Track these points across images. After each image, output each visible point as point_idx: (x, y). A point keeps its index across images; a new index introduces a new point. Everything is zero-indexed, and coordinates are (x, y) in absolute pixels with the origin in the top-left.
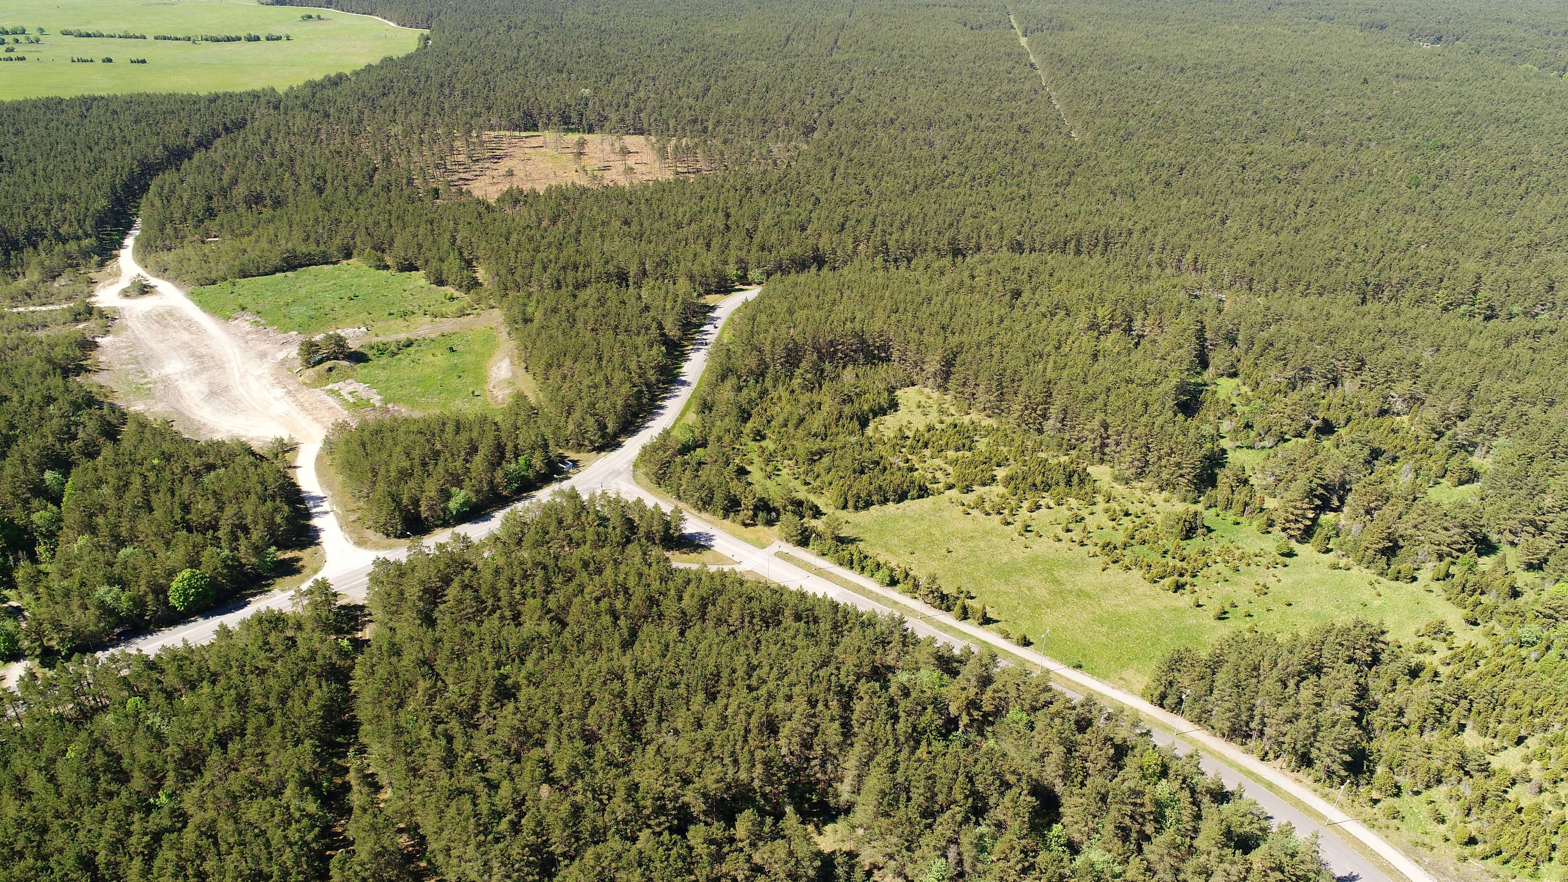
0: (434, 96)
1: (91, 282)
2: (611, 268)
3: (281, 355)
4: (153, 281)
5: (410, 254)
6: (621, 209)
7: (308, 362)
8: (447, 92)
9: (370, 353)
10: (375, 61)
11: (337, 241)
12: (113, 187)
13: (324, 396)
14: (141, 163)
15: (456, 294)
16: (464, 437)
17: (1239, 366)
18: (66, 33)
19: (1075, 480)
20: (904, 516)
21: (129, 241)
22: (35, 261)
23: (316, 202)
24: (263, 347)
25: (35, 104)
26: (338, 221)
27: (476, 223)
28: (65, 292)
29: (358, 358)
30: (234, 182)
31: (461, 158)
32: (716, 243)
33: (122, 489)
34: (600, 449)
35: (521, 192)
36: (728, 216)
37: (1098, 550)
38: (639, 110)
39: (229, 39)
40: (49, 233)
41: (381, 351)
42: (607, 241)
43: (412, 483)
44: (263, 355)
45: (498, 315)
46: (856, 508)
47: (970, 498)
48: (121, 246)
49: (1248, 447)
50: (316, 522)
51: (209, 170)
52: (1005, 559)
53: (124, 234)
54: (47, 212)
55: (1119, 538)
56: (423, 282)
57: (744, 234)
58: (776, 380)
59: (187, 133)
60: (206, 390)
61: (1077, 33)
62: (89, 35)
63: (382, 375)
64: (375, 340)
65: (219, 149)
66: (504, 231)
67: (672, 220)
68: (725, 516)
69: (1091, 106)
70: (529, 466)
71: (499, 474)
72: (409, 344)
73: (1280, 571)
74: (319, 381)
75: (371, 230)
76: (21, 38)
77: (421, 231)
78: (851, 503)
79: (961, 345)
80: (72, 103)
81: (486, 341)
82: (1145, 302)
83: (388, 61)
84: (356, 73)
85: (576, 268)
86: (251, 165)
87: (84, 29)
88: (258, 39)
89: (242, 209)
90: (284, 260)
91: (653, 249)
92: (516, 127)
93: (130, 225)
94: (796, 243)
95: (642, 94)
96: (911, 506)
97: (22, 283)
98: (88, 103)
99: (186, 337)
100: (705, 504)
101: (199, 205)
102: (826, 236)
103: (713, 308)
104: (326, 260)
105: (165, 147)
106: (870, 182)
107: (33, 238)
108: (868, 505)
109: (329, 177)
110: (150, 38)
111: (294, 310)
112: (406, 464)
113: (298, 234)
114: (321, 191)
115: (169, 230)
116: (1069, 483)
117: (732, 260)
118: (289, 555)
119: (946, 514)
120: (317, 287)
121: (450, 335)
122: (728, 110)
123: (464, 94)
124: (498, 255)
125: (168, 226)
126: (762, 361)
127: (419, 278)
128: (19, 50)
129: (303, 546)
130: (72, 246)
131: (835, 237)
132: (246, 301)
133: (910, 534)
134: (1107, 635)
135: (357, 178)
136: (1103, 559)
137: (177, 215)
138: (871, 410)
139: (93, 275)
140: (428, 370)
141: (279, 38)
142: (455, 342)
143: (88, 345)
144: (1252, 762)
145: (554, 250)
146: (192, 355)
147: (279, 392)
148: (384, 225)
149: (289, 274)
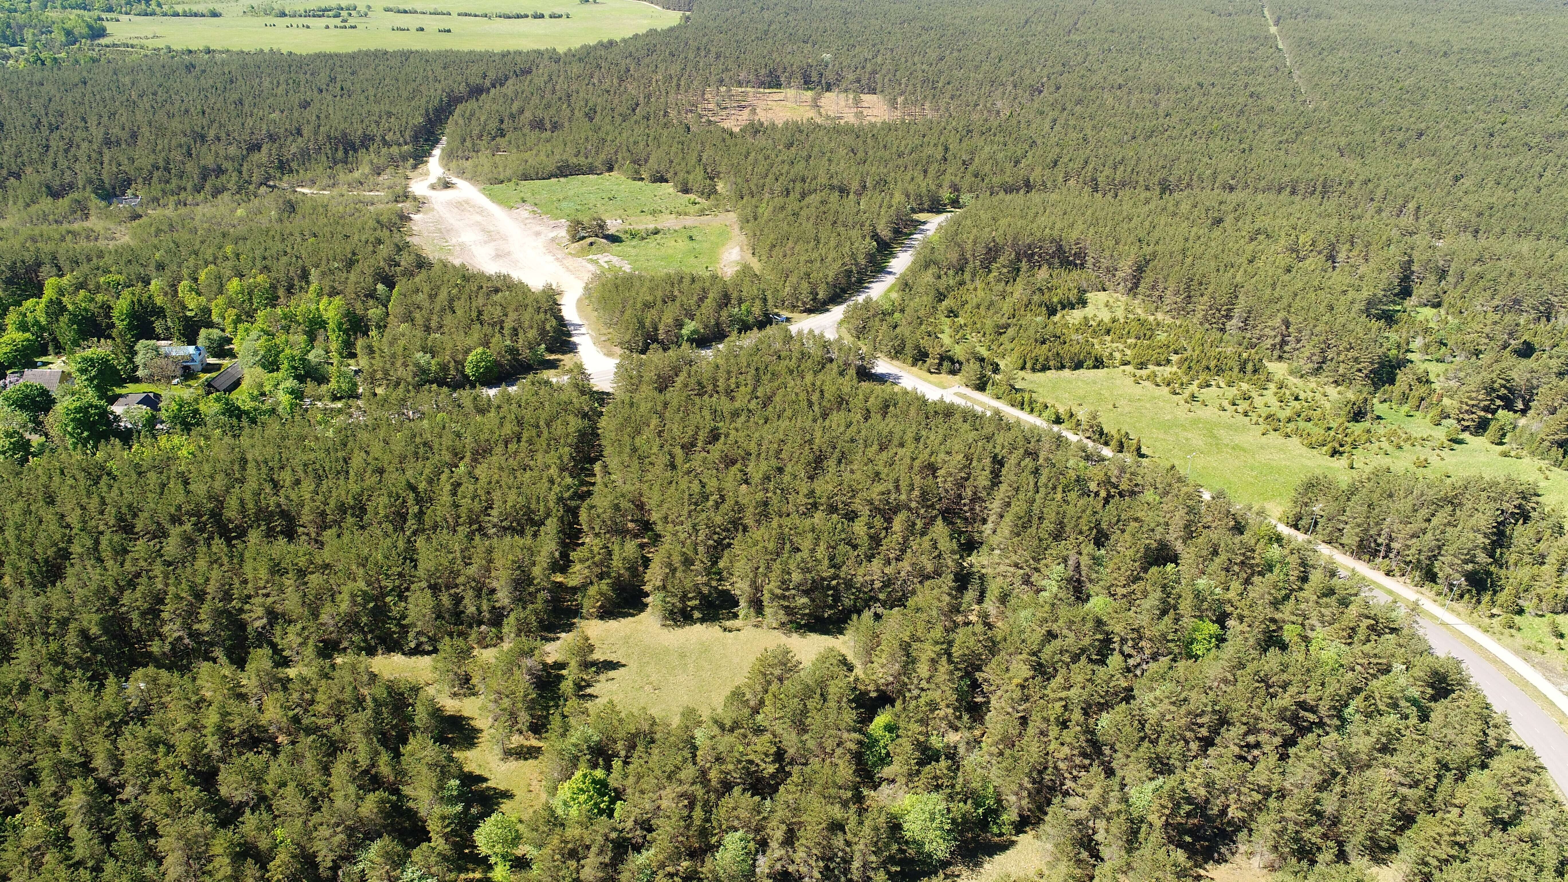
0: (691, 56)
1: (407, 178)
2: (835, 182)
3: (552, 235)
4: (454, 180)
5: (662, 167)
6: (849, 140)
7: (574, 237)
8: (703, 54)
9: (623, 236)
10: (642, 31)
11: (602, 156)
12: (427, 111)
13: (585, 263)
14: (449, 95)
15: (698, 200)
16: (697, 286)
17: (1445, 297)
18: (387, 10)
19: (1250, 367)
20: (1077, 379)
21: (437, 152)
22: (367, 158)
23: (587, 125)
24: (538, 228)
25: (367, 54)
26: (604, 140)
27: (720, 145)
28: (387, 183)
29: (614, 239)
30: (521, 111)
31: (710, 106)
32: (933, 169)
33: (432, 297)
34: (810, 311)
35: (762, 124)
36: (946, 149)
37: (1261, 420)
38: (875, 72)
39: (518, 17)
40: (378, 139)
41: (633, 236)
42: (833, 165)
43: (653, 311)
44: (538, 234)
45: (733, 216)
46: (1034, 370)
47: (1144, 373)
48: (430, 155)
49: (1438, 361)
50: (574, 339)
51: (501, 100)
52: (1169, 417)
53: (433, 147)
54: (378, 123)
55: (1283, 415)
56: (671, 190)
57: (960, 162)
58: (974, 275)
59: (485, 76)
60: (493, 253)
61: (1333, 21)
62: (405, 12)
63: (633, 252)
64: (628, 227)
65: (510, 87)
66: (744, 151)
67: (894, 149)
68: (914, 364)
69: (1335, 80)
70: (749, 312)
71: (724, 313)
72: (656, 232)
73: (1446, 453)
74: (581, 253)
75: (631, 147)
76: (353, 13)
77: (674, 149)
78: (1029, 365)
79: (1154, 255)
80: (395, 54)
81: (721, 234)
82: (1353, 236)
83: (652, 33)
84: (624, 41)
85: (803, 180)
86: (536, 100)
87: (401, 7)
88: (542, 16)
89: (526, 130)
90: (558, 168)
91: (874, 170)
92: (762, 84)
93: (437, 141)
94: (1008, 173)
95: (879, 60)
96: (1086, 374)
97: (357, 174)
98: (406, 56)
99: (478, 218)
100: (897, 353)
101: (493, 125)
102: (1038, 171)
103: (924, 223)
104: (591, 170)
105: (468, 85)
106: (1089, 132)
107: (367, 141)
108: (1045, 368)
109: (598, 109)
110: (454, 15)
111: (564, 204)
112: (650, 298)
113: (570, 150)
114: (591, 119)
115: (468, 143)
116: (1243, 370)
117: (946, 184)
118: (553, 357)
119: (1118, 382)
120: (584, 189)
121: (690, 228)
122: (959, 74)
123: (718, 57)
124: (737, 170)
125: (468, 139)
126: (962, 256)
127: (668, 188)
128: (352, 21)
129: (564, 353)
130: (395, 150)
131: (1047, 172)
132: (528, 196)
133: (1081, 392)
134: (1256, 477)
135: (623, 109)
136: (1262, 427)
137: (475, 132)
138: (1060, 302)
139: (408, 173)
140: (670, 251)
141: (560, 16)
142: (694, 233)
143: (405, 218)
144: (1378, 577)
145: (786, 167)
146: (483, 230)
147: (550, 258)
148: (642, 145)
149: (562, 179)
